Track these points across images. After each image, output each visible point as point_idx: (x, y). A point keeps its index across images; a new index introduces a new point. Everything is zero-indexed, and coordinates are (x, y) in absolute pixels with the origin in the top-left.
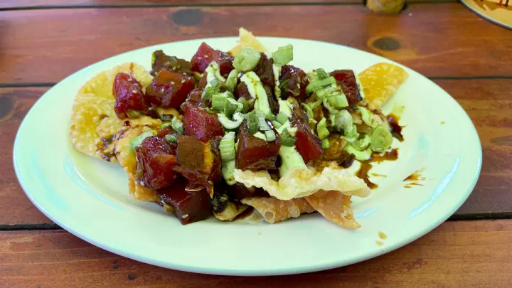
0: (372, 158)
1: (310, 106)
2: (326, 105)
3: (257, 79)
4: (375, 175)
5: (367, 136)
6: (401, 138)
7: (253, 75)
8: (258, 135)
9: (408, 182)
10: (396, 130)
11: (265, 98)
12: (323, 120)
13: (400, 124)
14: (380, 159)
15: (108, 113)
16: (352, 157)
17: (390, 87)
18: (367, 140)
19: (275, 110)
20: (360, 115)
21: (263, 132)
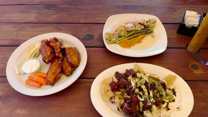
0: (169, 102)
1: (156, 91)
2: (159, 91)
3: (145, 87)
4: (170, 106)
5: (168, 96)
6: (176, 96)
7: (144, 86)
8: (148, 104)
9: (177, 109)
10: (174, 93)
11: (147, 91)
12: (158, 94)
13: (176, 91)
14: (171, 102)
15: (109, 90)
16: (165, 102)
17: (172, 82)
18: (168, 97)
19: (149, 94)
20: (166, 91)
21: (149, 103)
